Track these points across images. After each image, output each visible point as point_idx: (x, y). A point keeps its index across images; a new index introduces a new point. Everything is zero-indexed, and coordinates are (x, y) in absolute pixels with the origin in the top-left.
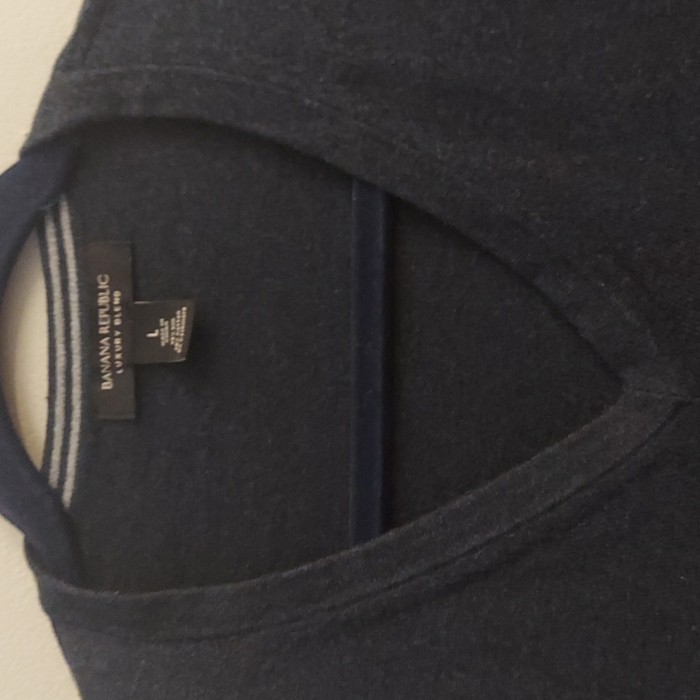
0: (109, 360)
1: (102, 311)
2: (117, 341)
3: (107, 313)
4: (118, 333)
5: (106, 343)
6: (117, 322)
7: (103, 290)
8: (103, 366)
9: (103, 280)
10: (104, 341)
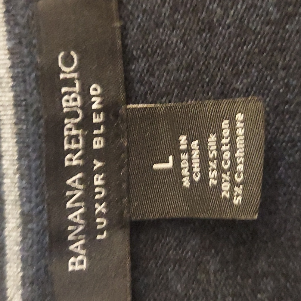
0: (83, 216)
1: (69, 123)
2: (98, 180)
3: (78, 126)
4: (98, 164)
5: (77, 185)
6: (98, 144)
7: (70, 83)
8: (70, 228)
9: (68, 61)
10: (73, 181)
